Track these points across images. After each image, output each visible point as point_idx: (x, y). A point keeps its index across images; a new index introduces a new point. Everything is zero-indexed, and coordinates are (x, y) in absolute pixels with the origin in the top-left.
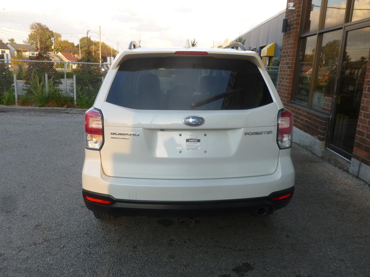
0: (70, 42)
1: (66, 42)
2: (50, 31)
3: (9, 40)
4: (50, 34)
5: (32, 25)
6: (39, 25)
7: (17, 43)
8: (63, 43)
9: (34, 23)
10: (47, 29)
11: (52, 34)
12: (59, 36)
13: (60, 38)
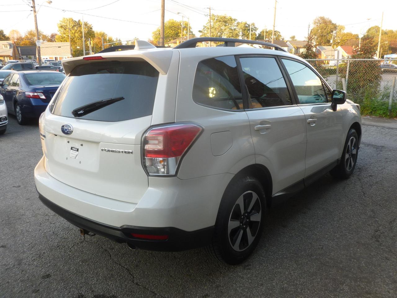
0: (353, 34)
1: (349, 35)
2: (333, 23)
3: (291, 38)
4: (333, 27)
5: (315, 20)
6: (322, 18)
7: (297, 40)
8: (345, 36)
9: (317, 17)
10: (330, 22)
11: (335, 27)
12: (342, 28)
13: (343, 31)
